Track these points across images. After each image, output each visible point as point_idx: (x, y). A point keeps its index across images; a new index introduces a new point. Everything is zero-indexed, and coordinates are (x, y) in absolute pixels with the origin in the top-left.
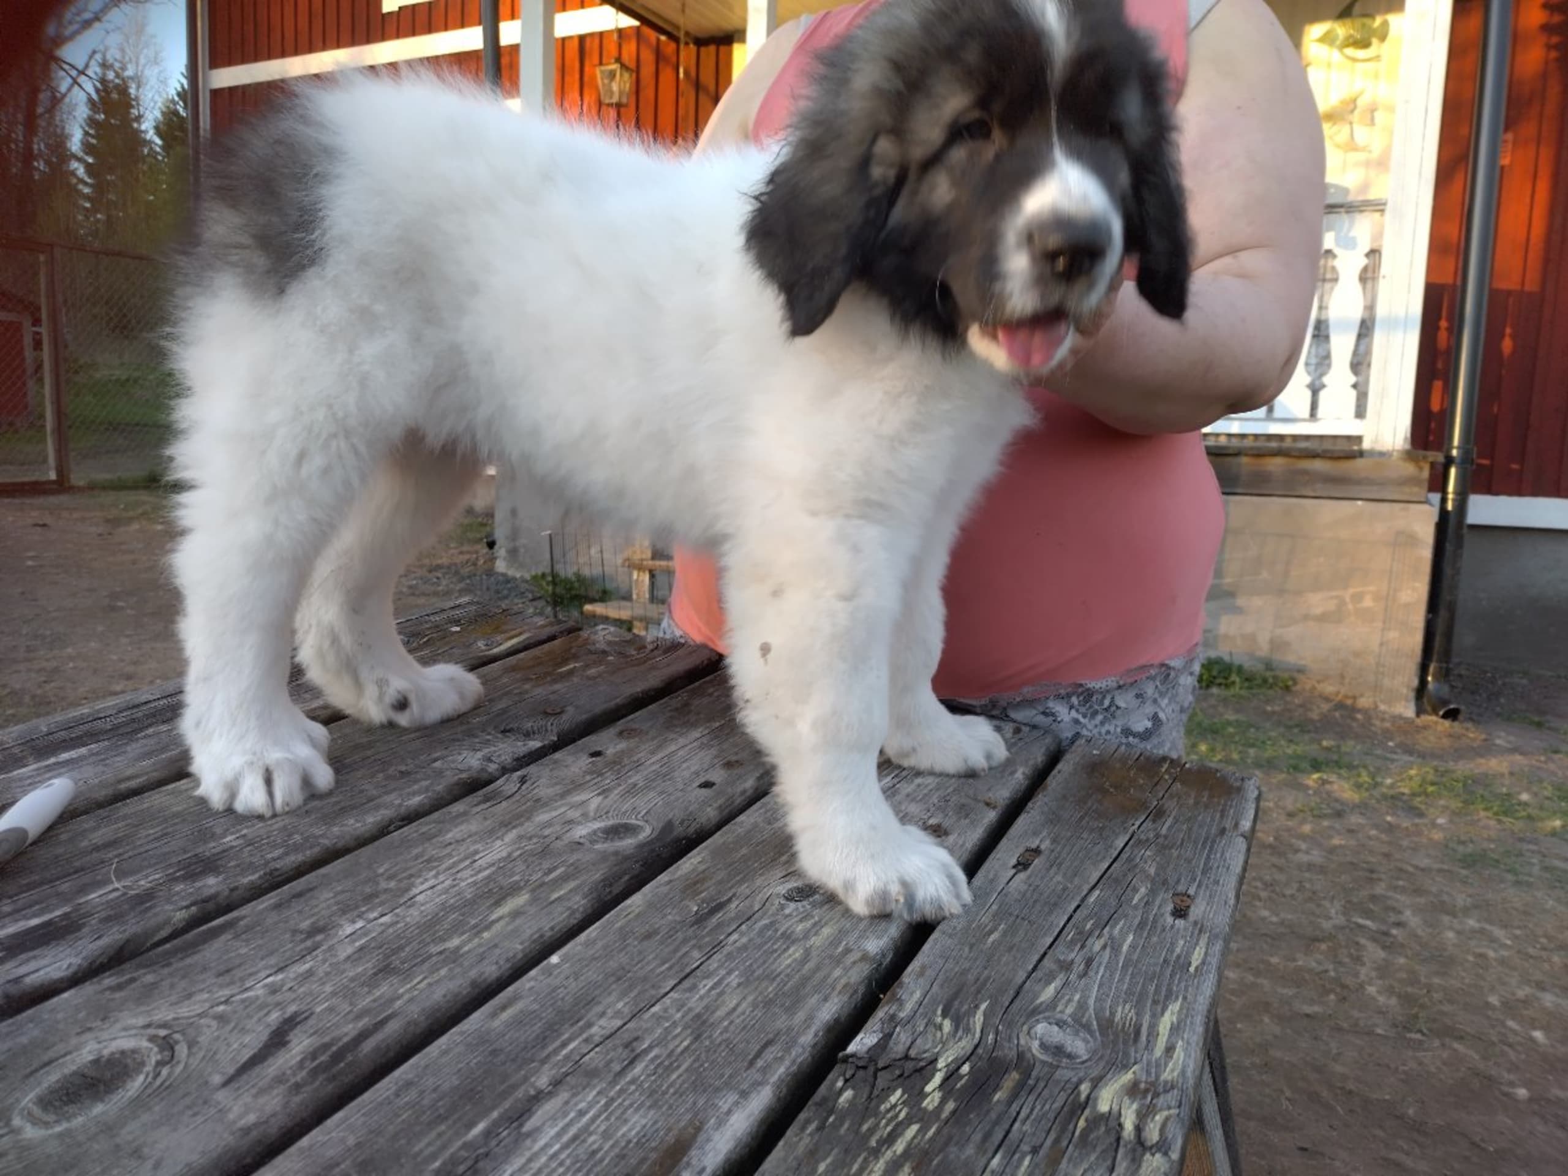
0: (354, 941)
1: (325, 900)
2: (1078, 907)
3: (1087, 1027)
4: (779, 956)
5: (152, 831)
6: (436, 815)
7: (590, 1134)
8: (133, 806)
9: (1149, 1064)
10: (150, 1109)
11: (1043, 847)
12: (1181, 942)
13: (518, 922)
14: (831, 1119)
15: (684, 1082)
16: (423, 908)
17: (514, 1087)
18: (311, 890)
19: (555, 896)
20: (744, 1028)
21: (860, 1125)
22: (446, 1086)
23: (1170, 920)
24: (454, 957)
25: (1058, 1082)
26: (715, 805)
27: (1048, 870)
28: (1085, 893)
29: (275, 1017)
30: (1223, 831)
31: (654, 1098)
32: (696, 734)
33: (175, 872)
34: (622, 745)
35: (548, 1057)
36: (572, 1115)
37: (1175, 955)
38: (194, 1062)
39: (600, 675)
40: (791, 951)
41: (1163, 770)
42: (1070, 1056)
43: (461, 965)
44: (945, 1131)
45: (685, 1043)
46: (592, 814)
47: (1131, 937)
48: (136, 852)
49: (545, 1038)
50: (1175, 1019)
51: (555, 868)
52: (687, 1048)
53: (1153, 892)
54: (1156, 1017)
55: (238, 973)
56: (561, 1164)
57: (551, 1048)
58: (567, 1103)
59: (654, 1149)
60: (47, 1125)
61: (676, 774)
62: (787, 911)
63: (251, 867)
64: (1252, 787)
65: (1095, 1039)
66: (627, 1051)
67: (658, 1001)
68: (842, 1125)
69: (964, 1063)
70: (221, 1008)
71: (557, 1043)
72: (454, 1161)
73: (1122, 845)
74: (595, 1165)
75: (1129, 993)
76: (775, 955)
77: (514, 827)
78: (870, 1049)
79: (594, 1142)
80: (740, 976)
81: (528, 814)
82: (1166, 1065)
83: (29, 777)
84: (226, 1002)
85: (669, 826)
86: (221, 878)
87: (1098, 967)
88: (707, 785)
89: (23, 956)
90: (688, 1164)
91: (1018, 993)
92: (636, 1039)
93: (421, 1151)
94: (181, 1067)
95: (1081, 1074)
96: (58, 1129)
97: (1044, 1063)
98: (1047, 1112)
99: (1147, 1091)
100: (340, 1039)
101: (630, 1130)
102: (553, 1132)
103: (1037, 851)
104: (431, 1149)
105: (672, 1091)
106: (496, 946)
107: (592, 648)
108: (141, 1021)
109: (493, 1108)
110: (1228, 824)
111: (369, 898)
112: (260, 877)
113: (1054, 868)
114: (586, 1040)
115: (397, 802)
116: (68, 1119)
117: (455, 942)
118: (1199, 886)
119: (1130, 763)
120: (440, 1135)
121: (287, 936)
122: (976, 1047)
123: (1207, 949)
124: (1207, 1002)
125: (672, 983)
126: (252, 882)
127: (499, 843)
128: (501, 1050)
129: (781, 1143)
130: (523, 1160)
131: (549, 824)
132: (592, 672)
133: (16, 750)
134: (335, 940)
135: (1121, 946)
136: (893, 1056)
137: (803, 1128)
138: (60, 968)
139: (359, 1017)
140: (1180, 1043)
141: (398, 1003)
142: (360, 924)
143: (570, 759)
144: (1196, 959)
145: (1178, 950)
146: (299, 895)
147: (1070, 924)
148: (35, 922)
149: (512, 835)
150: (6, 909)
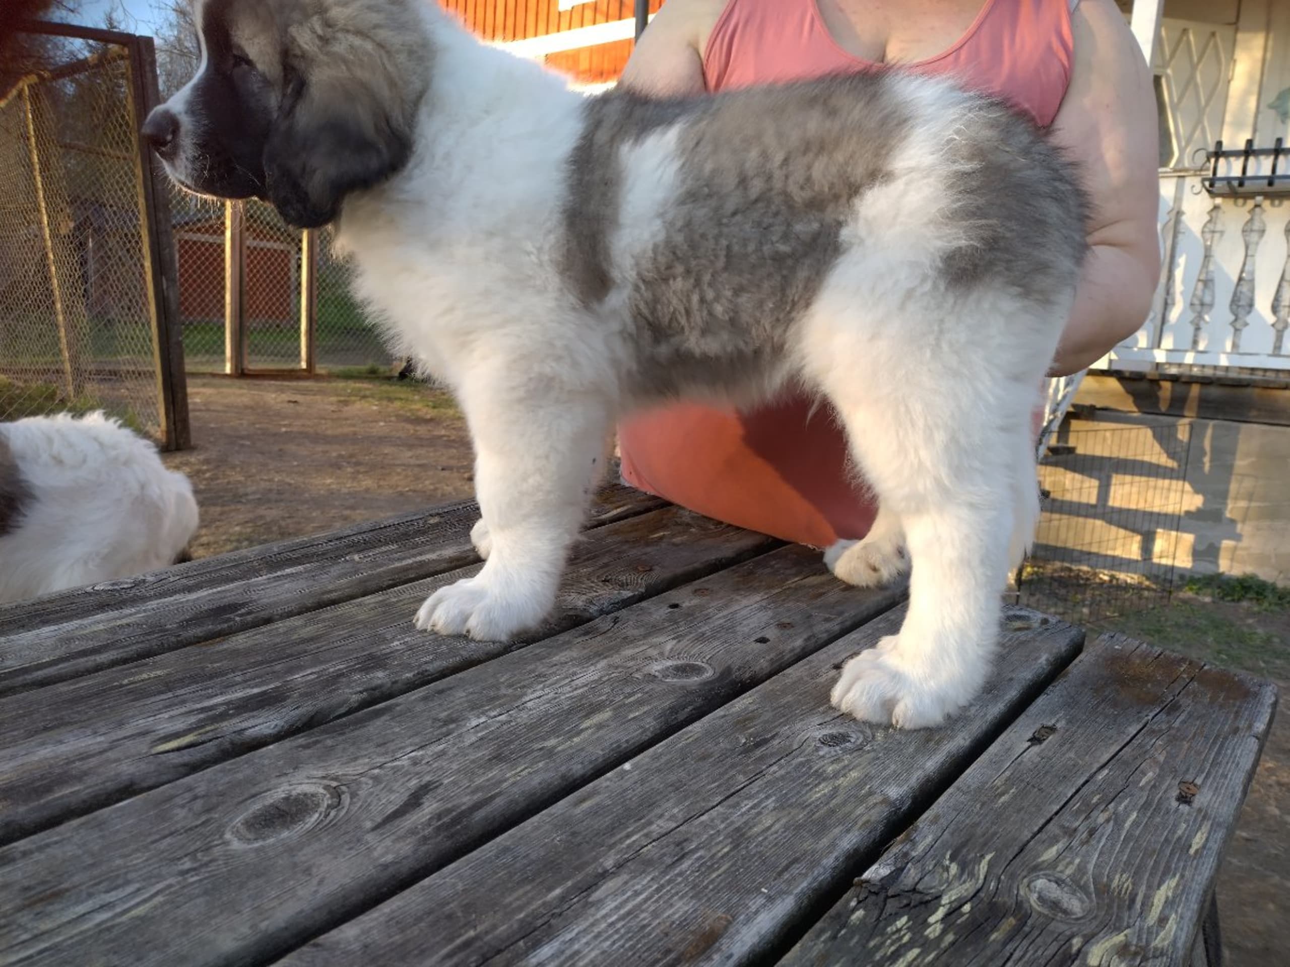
0: (477, 732)
1: (460, 695)
2: (1087, 782)
3: (1084, 889)
4: (811, 790)
5: (342, 633)
6: (547, 641)
7: (642, 911)
8: (328, 614)
9: (1141, 929)
10: (320, 839)
11: (1058, 726)
12: (1184, 826)
13: (601, 733)
14: (843, 932)
15: (721, 881)
16: (531, 712)
17: (587, 864)
18: (451, 688)
19: (631, 716)
20: (776, 844)
21: (868, 941)
22: (533, 856)
23: (1174, 804)
24: (550, 753)
25: (1053, 932)
26: (768, 658)
27: (1061, 746)
28: (1094, 770)
29: (414, 783)
30: (1236, 731)
31: (697, 892)
32: (757, 598)
33: (354, 665)
34: (696, 601)
35: (615, 844)
36: (629, 893)
37: (1176, 836)
38: (354, 809)
39: (682, 543)
40: (821, 787)
41: (1182, 669)
42: (1065, 912)
43: (554, 761)
44: (944, 958)
45: (726, 850)
46: (667, 654)
47: (1134, 816)
48: (329, 647)
49: (613, 829)
50: (1170, 894)
51: (633, 694)
52: (727, 853)
53: (1160, 778)
54: (1152, 888)
55: (391, 746)
56: (617, 932)
57: (619, 837)
58: (626, 883)
59: (693, 932)
60: (249, 841)
61: (738, 628)
62: (821, 753)
63: (408, 667)
64: (1269, 693)
65: (1091, 901)
66: (677, 849)
67: (707, 811)
68: (852, 938)
69: (966, 903)
70: (376, 771)
71: (624, 833)
72: (535, 916)
73: (1134, 733)
74: (643, 937)
75: (1128, 864)
76: (808, 788)
77: (605, 658)
78: (882, 879)
79: (644, 919)
80: (776, 801)
81: (617, 649)
82: (1157, 934)
83: (263, 584)
84: (380, 767)
85: (728, 671)
86: (387, 672)
87: (1100, 838)
88: (763, 640)
89: (246, 715)
90: (719, 950)
91: (1021, 850)
92: (686, 840)
93: (511, 904)
94: (344, 811)
95: (1075, 929)
96: (256, 845)
97: (1040, 914)
98: (1038, 958)
99: (1136, 954)
100: (458, 807)
101: (674, 914)
102: (613, 905)
103: (1052, 729)
104: (518, 903)
105: (711, 887)
106: (582, 749)
107: (678, 520)
108: (321, 773)
109: (568, 879)
110: (1242, 724)
111: (492, 699)
112: (414, 675)
113: (1067, 746)
114: (646, 835)
116: (264, 839)
117: (552, 742)
118: (1206, 777)
119: (1150, 660)
120: (526, 893)
121: (430, 722)
122: (978, 891)
123: (1209, 833)
124: (1204, 882)
125: (719, 799)
126: (407, 679)
127: (592, 668)
128: (579, 833)
129: (798, 945)
130: (587, 923)
131: (633, 658)
132: (677, 540)
133: (255, 563)
134: (463, 729)
135: (1124, 822)
136: (902, 887)
137: (818, 936)
138: (269, 727)
139: (474, 792)
140: (1173, 916)
141: (505, 785)
142: (483, 719)
143: (653, 609)
144: (1197, 842)
145: (1180, 832)
146: (441, 692)
147: (1077, 797)
148: (256, 691)
149: (603, 664)
150: (238, 679)
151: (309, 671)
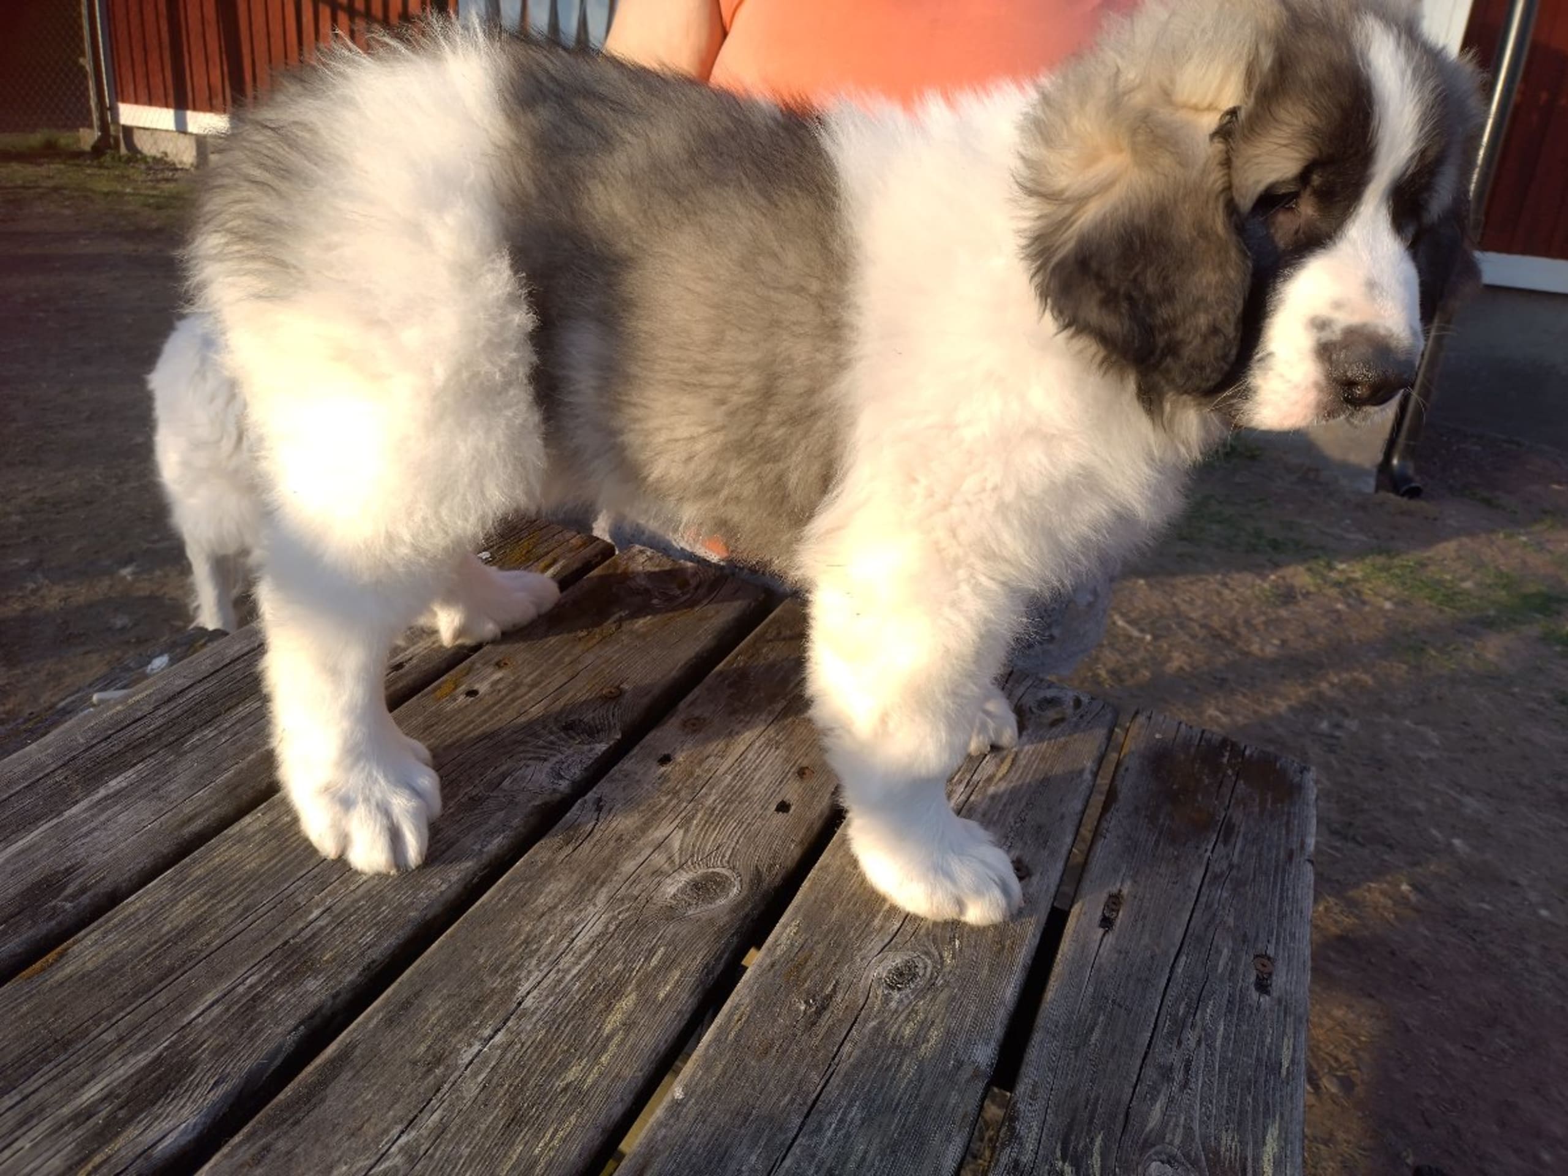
0: (476, 1073)
2: (1169, 980)
4: (895, 1075)
5: (231, 905)
6: (520, 865)
11: (1125, 892)
12: (1270, 1032)
13: (632, 1036)
16: (534, 1019)
18: (417, 995)
19: (661, 994)
23: (1255, 995)
24: (577, 1094)
26: (796, 838)
27: (1134, 925)
28: (1172, 960)
30: (1290, 856)
33: (271, 971)
34: (688, 745)
37: (1266, 1050)
40: (904, 1067)
41: (1225, 760)
43: (588, 1108)
46: (677, 859)
47: (1222, 1026)
48: (223, 939)
50: (1276, 1149)
51: (654, 950)
53: (1235, 955)
54: (1259, 1143)
55: (370, 1131)
61: (751, 790)
64: (1311, 783)
67: (789, 1149)
73: (1199, 884)
75: (1229, 1110)
76: (890, 1074)
77: (603, 884)
80: (861, 1108)
81: (612, 863)
83: (85, 822)
85: (757, 876)
86: (321, 978)
87: (1197, 1072)
91: (1128, 1117)
103: (1119, 899)
106: (618, 1076)
107: (632, 585)
110: (1295, 846)
111: (477, 1004)
112: (360, 975)
113: (1140, 924)
115: (477, 847)
117: (576, 1071)
118: (1277, 942)
119: (1193, 750)
121: (408, 1070)
123: (1294, 1036)
125: (797, 1122)
126: (352, 982)
127: (591, 909)
131: (637, 877)
132: (640, 624)
134: (457, 1074)
135: (1214, 1039)
138: (184, 1132)
142: (476, 1047)
143: (639, 771)
144: (1286, 1055)
145: (1267, 1043)
146: (406, 1005)
147: (1164, 1009)
148: (143, 1059)
149: (602, 897)
150: (109, 1037)
151: (210, 997)
